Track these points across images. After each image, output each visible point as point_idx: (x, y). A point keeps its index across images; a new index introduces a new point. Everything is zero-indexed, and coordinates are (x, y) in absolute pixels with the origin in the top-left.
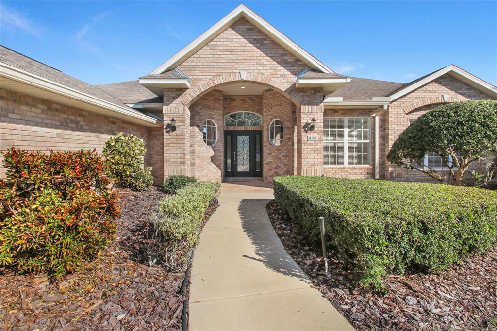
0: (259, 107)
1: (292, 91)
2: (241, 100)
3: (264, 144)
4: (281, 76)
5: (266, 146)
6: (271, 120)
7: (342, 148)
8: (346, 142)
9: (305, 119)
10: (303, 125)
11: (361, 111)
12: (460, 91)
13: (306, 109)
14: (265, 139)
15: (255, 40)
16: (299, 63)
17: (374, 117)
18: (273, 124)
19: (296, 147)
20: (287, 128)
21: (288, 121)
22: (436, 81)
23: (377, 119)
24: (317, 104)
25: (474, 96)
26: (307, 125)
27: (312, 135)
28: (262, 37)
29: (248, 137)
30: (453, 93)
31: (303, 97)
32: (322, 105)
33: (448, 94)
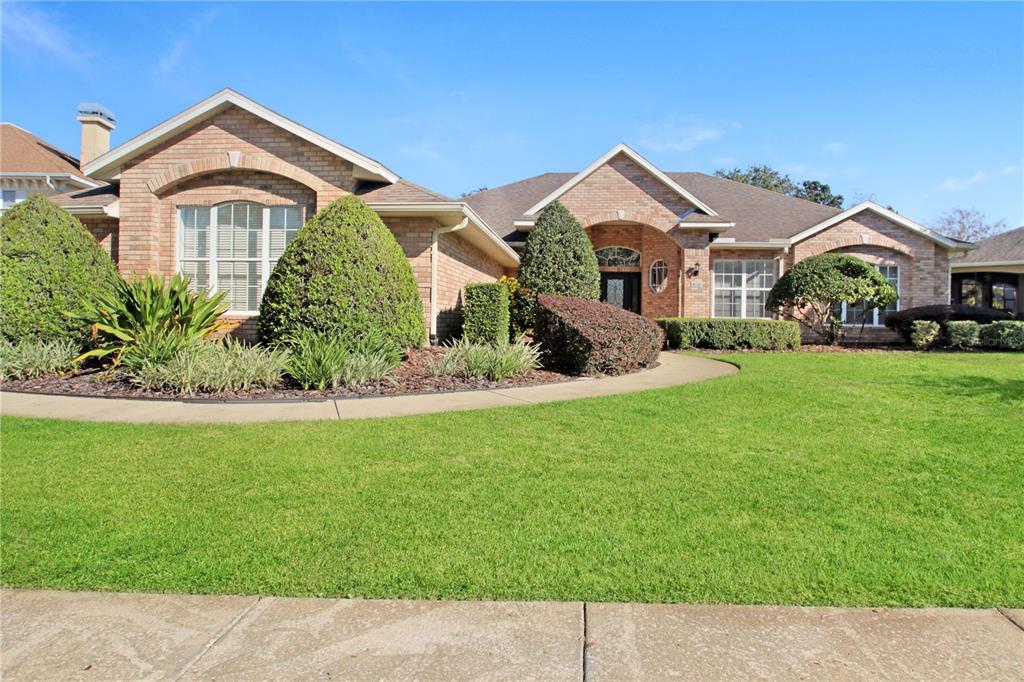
0: (637, 242)
1: (674, 232)
2: (614, 232)
3: (644, 290)
4: (663, 216)
5: (646, 293)
6: (653, 260)
7: (740, 297)
8: (744, 290)
9: (688, 264)
10: (686, 270)
11: (761, 253)
12: (884, 231)
13: (689, 252)
14: (644, 284)
15: (635, 177)
16: (683, 202)
17: (778, 260)
18: (655, 266)
19: (680, 295)
20: (672, 271)
21: (673, 263)
22: (853, 218)
23: (782, 262)
24: (702, 248)
25: (903, 237)
26: (690, 270)
27: (695, 280)
28: (642, 174)
29: (622, 281)
30: (874, 233)
31: (686, 239)
32: (708, 248)
33: (868, 233)
